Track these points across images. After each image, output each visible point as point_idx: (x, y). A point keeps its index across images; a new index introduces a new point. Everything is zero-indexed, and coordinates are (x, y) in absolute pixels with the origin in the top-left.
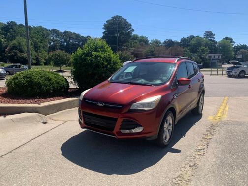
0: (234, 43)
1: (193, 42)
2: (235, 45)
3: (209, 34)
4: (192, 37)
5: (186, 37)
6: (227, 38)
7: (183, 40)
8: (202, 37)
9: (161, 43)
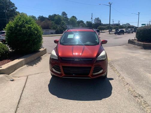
0: (77, 19)
1: (56, 18)
2: (77, 20)
3: (64, 14)
4: (55, 15)
5: (51, 15)
6: (73, 17)
7: (50, 16)
8: (61, 15)
9: (36, 18)
